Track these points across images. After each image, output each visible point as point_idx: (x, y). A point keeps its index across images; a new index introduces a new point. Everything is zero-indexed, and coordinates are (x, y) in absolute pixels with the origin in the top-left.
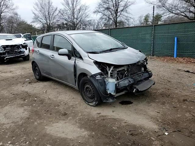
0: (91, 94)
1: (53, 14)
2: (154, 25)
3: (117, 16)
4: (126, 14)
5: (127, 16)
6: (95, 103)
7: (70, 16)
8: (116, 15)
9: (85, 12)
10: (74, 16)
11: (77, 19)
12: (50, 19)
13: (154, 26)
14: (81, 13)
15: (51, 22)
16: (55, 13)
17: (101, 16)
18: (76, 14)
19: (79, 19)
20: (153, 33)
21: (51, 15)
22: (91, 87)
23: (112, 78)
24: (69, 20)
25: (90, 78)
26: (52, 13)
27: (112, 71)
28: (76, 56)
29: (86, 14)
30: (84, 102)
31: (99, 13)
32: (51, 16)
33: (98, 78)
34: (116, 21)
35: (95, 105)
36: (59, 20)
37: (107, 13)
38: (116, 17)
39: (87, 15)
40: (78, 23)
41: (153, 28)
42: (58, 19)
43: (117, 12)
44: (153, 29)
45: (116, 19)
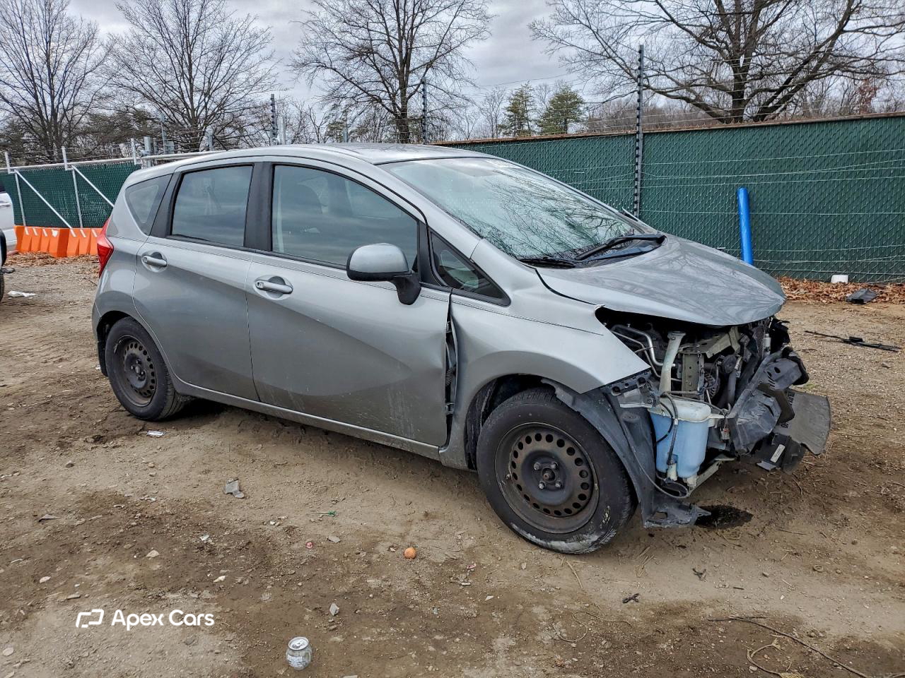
0: (562, 487)
1: (74, 61)
2: (644, 134)
3: (410, 90)
4: (448, 84)
5: (451, 91)
6: (595, 538)
7: (168, 78)
8: (404, 85)
9: (247, 63)
10: (191, 80)
11: (207, 94)
12: (57, 86)
13: (644, 139)
14: (225, 65)
15: (66, 103)
16: (82, 60)
17: (333, 84)
18: (202, 68)
19: (218, 96)
20: (638, 168)
21: (63, 67)
22: (564, 449)
23: (680, 395)
24: (166, 98)
25: (574, 403)
26: (65, 58)
27: (678, 359)
28: (454, 285)
29: (252, 70)
30: (508, 538)
31: (320, 72)
32: (60, 73)
33: (629, 400)
34: (404, 111)
35: (592, 549)
36: (113, 97)
37: (362, 71)
38: (403, 94)
39: (259, 75)
40: (214, 114)
41: (641, 148)
42: (106, 90)
43: (409, 72)
44: (639, 152)
45: (405, 102)
